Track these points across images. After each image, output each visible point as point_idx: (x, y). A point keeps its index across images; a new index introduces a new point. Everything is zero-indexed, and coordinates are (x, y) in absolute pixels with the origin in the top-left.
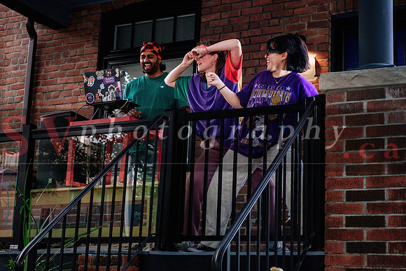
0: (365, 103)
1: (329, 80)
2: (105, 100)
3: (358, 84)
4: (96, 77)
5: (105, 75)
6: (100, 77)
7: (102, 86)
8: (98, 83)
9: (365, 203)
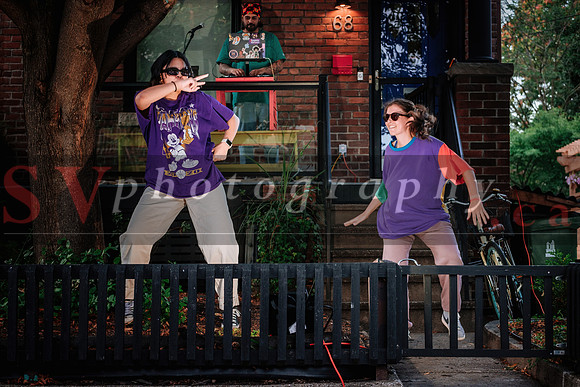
1: (461, 68)
2: (248, 57)
3: (480, 72)
4: (242, 37)
5: (251, 37)
6: (246, 38)
7: (247, 46)
8: (243, 43)
9: (483, 151)
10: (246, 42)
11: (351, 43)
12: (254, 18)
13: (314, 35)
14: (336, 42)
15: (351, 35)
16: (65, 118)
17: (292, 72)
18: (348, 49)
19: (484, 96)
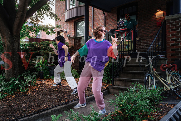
0: (175, 21)
1: (167, 17)
2: (121, 26)
3: (173, 18)
9: (175, 41)
10: (120, 22)
11: (161, 19)
12: (127, 18)
13: (153, 18)
17: (148, 28)
19: (175, 25)
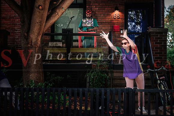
0: (159, 35)
1: (152, 29)
2: (88, 26)
3: (158, 31)
4: (86, 20)
5: (89, 20)
6: (87, 20)
7: (88, 22)
8: (86, 22)
9: (159, 55)
11: (119, 22)
13: (108, 19)
14: (114, 21)
15: (119, 19)
16: (33, 43)
17: (101, 30)
18: (118, 24)
19: (159, 38)
